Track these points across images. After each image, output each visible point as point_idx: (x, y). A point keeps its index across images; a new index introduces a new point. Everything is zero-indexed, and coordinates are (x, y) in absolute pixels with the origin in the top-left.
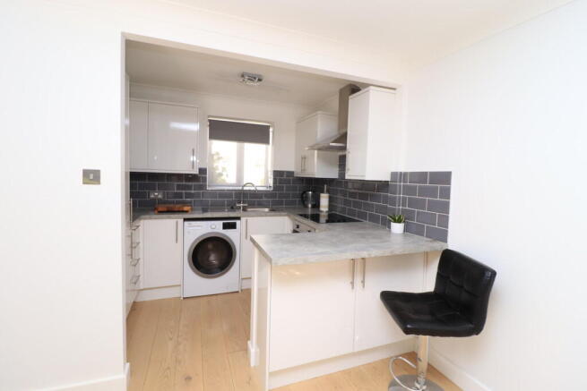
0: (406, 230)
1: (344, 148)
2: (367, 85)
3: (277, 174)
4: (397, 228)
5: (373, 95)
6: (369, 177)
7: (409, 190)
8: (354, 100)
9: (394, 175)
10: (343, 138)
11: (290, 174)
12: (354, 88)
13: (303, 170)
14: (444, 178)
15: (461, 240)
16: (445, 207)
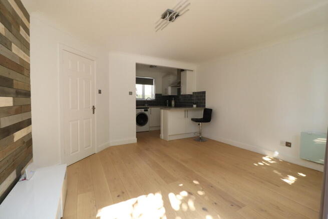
0: (197, 106)
1: (180, 86)
2: (186, 70)
3: (157, 95)
4: (195, 106)
5: (188, 72)
6: (188, 93)
7: (197, 97)
8: (182, 73)
9: (193, 93)
10: (180, 83)
11: (161, 95)
12: (182, 70)
13: (166, 93)
14: (204, 93)
15: (208, 106)
16: (205, 99)
